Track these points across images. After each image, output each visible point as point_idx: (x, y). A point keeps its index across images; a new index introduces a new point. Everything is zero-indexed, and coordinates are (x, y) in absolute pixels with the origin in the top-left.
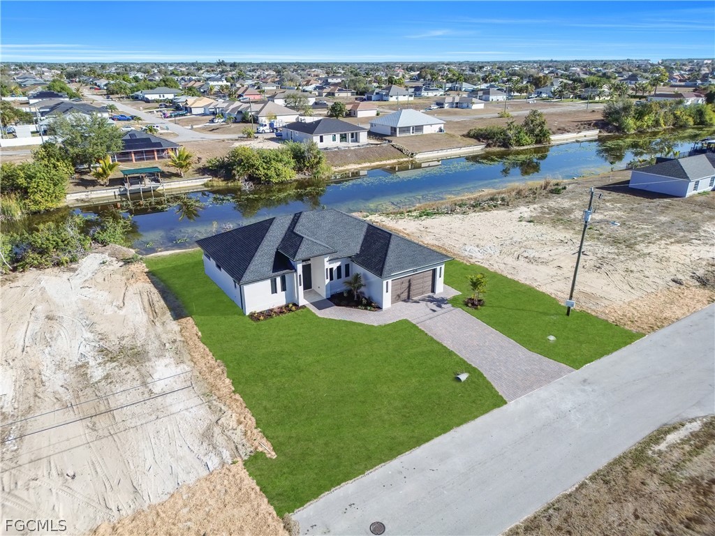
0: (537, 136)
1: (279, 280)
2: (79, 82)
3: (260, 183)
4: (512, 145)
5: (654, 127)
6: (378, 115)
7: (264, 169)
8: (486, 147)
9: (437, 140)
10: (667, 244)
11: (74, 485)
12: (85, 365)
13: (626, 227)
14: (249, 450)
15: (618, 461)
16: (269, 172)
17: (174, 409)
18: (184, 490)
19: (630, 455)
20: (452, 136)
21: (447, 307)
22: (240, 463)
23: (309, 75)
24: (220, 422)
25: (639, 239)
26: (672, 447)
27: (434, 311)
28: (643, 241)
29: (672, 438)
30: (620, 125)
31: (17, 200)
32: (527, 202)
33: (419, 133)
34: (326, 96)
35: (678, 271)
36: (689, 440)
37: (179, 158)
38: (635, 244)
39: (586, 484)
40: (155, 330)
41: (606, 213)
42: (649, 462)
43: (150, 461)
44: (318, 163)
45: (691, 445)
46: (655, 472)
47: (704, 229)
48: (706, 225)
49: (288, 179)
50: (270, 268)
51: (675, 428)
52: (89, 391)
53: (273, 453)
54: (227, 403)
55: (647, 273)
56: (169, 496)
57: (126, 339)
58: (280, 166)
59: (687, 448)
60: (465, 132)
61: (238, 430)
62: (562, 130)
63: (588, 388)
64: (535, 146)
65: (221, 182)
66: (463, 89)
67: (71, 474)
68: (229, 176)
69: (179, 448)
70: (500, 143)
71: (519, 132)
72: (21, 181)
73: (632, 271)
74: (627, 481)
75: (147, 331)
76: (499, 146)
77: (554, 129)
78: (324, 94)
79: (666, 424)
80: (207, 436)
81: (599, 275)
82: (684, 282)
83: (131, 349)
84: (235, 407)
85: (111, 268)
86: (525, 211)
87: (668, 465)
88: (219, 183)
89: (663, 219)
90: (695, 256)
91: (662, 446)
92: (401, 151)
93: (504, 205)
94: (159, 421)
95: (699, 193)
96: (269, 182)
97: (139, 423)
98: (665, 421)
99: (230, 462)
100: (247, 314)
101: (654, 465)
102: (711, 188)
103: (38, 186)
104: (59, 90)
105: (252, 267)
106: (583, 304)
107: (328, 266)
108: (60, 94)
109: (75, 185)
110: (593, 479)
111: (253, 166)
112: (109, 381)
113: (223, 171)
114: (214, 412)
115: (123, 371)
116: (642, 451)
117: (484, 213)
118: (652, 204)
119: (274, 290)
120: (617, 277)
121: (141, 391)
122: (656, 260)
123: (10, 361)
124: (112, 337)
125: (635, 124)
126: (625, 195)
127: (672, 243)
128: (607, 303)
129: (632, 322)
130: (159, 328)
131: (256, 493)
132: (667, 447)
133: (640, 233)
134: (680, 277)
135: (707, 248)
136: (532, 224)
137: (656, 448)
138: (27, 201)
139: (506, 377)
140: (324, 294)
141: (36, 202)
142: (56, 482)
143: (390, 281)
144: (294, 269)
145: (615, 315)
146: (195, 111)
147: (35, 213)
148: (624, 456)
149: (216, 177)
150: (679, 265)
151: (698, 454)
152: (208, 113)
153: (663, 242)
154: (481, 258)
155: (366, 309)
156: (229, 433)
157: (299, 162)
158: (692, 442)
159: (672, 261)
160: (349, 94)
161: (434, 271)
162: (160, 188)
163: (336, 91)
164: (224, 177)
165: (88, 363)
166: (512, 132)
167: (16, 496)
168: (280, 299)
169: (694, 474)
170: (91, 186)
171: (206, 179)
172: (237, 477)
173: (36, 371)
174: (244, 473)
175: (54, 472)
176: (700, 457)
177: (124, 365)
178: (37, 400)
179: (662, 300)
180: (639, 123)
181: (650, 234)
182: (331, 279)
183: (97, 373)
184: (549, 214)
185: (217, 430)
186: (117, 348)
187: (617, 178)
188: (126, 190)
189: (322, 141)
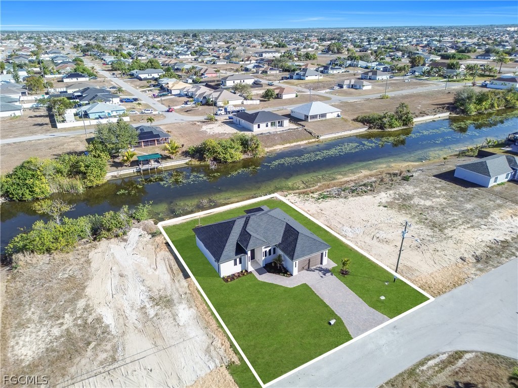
0: (404, 120)
1: (238, 260)
2: (91, 55)
3: (221, 162)
4: (386, 128)
5: (490, 109)
6: (297, 96)
7: (223, 154)
8: (369, 129)
9: (335, 124)
10: (465, 229)
11: (152, 374)
12: (144, 307)
13: (443, 213)
14: (228, 360)
15: (401, 375)
16: (226, 156)
17: (191, 335)
18: (200, 379)
19: (407, 372)
20: (346, 120)
21: (328, 274)
22: (224, 367)
23: (249, 46)
24: (213, 344)
25: (449, 224)
26: (429, 368)
27: (322, 277)
28: (451, 226)
29: (431, 363)
30: (465, 109)
31: (80, 179)
32: (386, 188)
33: (324, 119)
34: (261, 73)
35: (466, 251)
36: (439, 364)
37: (171, 148)
38: (445, 228)
39: (383, 386)
40: (175, 285)
41: (434, 200)
42: (416, 376)
43: (183, 364)
44: (257, 147)
45: (439, 367)
46: (417, 381)
47: (492, 216)
48: (494, 213)
49: (238, 159)
50: (234, 253)
51: (434, 358)
52: (149, 323)
53: (239, 362)
54: (216, 333)
55: (446, 252)
56: (194, 382)
57: (162, 291)
58: (233, 151)
59: (437, 368)
60: (355, 117)
61: (222, 349)
62: (423, 114)
63: (395, 332)
64: (403, 128)
65: (196, 162)
66: (359, 66)
67: (150, 369)
68: (202, 159)
69: (196, 357)
70: (378, 126)
71: (392, 119)
72: (83, 169)
73: (438, 251)
74: (403, 385)
75: (171, 286)
76: (377, 128)
77: (417, 113)
78: (260, 72)
79: (430, 355)
80: (208, 351)
81: (417, 253)
82: (467, 259)
83: (165, 297)
84: (219, 335)
85: (145, 239)
86: (384, 196)
87: (424, 378)
88: (195, 162)
89: (469, 206)
90: (480, 238)
91: (425, 368)
92: (311, 133)
93: (371, 191)
94: (185, 342)
95: (498, 184)
96: (226, 162)
97: (176, 343)
98: (430, 353)
99: (220, 366)
100: (222, 277)
101: (418, 378)
102: (507, 180)
103: (92, 172)
104: (82, 71)
105: (224, 253)
106: (405, 274)
107: (264, 250)
108: (83, 75)
109: (111, 166)
110: (387, 383)
111: (216, 152)
112: (158, 317)
113: (198, 155)
114: (210, 338)
115: (164, 312)
116: (414, 370)
117: (359, 197)
118: (465, 193)
119: (235, 264)
120: (428, 255)
121: (174, 324)
122: (455, 242)
123: (108, 303)
124: (154, 290)
125: (476, 108)
126: (450, 183)
127: (468, 228)
128: (418, 273)
129: (429, 287)
130: (177, 285)
131: (232, 383)
132: (427, 368)
133: (450, 219)
134: (466, 255)
135: (489, 232)
136: (386, 208)
137: (421, 368)
138: (86, 180)
139: (354, 323)
140: (262, 264)
141: (91, 181)
142: (144, 373)
143: (297, 262)
144: (246, 253)
145: (421, 282)
146: (173, 92)
147: (90, 187)
148: (405, 372)
149: (194, 158)
150: (468, 246)
151: (441, 372)
152: (182, 94)
153: (463, 227)
154: (352, 237)
155: (284, 275)
156: (218, 350)
157: (245, 147)
158: (440, 366)
159: (464, 242)
160: (278, 72)
161: (322, 254)
162: (160, 166)
163: (269, 70)
164: (198, 158)
165: (146, 305)
166: (386, 120)
167: (129, 379)
168: (238, 269)
169: (435, 383)
170: (120, 166)
171: (187, 160)
172: (223, 374)
173: (122, 310)
174: (226, 372)
175: (142, 368)
176: (441, 374)
177: (163, 308)
178: (126, 328)
179: (450, 272)
180: (478, 107)
181: (457, 220)
182: (266, 256)
183: (152, 312)
184: (398, 200)
185: (212, 348)
186: (158, 296)
187: (449, 166)
188: (140, 169)
189: (259, 127)
